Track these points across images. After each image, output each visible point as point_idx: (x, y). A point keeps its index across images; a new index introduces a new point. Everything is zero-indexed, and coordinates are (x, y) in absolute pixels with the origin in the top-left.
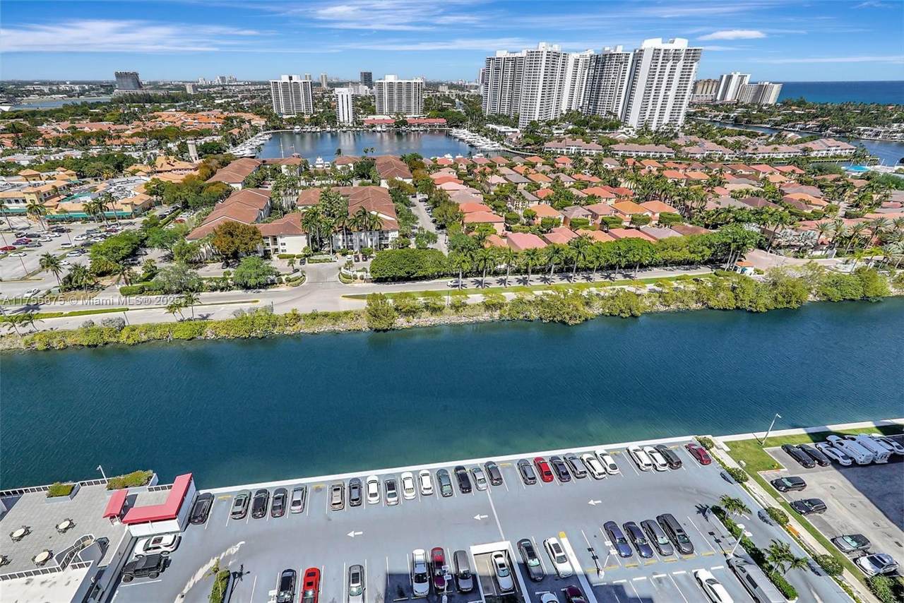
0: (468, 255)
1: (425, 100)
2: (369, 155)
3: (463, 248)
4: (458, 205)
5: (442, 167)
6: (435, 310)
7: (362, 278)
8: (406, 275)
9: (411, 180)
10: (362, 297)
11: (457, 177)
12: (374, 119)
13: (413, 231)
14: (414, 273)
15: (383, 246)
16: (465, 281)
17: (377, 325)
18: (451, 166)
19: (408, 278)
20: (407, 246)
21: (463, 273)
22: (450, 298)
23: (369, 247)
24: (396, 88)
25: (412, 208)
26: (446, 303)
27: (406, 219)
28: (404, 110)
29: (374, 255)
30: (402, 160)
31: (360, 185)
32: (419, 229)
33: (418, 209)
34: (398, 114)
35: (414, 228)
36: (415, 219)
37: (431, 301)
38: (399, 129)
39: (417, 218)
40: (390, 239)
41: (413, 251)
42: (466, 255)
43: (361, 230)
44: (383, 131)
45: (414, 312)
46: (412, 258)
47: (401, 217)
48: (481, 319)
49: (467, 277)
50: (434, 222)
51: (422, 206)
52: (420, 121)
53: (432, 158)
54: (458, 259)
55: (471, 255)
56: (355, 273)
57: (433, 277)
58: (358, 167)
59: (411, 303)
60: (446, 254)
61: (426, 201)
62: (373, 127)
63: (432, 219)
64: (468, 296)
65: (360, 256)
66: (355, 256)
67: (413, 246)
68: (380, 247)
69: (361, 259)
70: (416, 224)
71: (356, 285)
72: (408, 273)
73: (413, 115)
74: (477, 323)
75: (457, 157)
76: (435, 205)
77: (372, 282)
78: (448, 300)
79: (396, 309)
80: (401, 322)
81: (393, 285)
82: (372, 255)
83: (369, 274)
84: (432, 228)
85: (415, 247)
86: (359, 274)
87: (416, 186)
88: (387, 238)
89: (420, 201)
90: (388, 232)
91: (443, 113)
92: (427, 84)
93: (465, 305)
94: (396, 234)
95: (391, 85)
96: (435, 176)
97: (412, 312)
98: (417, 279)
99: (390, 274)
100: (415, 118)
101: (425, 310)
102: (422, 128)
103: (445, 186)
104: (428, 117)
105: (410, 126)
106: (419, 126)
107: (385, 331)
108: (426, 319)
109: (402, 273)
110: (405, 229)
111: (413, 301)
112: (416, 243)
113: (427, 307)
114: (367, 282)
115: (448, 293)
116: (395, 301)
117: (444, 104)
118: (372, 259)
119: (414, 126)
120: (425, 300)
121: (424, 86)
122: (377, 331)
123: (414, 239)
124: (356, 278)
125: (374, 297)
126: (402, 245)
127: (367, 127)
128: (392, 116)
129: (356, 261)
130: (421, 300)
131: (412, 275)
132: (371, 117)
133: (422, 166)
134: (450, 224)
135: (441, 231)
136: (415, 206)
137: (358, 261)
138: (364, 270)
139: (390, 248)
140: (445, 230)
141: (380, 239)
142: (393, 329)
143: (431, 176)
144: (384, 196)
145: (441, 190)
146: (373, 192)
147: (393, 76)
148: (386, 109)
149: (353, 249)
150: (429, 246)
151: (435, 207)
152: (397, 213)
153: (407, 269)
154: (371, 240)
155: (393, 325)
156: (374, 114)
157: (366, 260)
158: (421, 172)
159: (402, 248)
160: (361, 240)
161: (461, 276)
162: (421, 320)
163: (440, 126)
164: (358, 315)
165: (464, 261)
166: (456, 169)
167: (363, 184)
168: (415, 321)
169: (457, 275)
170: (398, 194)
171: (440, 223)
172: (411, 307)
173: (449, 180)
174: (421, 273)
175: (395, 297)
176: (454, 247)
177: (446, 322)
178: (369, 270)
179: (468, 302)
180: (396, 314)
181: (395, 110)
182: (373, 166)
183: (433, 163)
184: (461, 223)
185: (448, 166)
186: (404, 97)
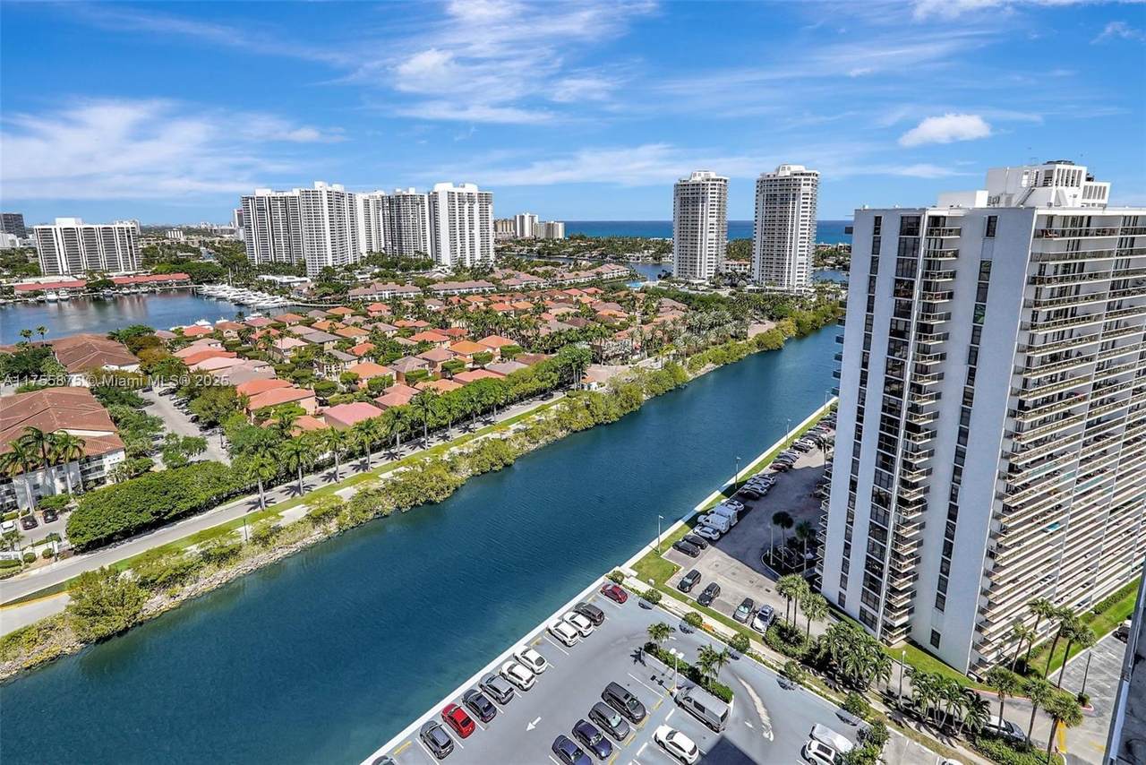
0: (268, 455)
1: (144, 250)
2: (36, 339)
3: (256, 448)
4: (234, 387)
5: (195, 338)
6: (223, 557)
7: (49, 555)
8: (153, 518)
9: (138, 366)
10: (57, 589)
11: (224, 349)
12: (38, 282)
13: (155, 443)
14: (170, 511)
15: (92, 484)
16: (269, 495)
17: (103, 628)
18: (211, 336)
19: (159, 522)
20: (147, 471)
21: (264, 484)
22: (249, 528)
23: (59, 492)
24: (79, 236)
25: (145, 409)
26: (243, 539)
27: (137, 427)
28: (103, 265)
29: (74, 503)
30: (113, 339)
31: (19, 391)
32: (167, 438)
33: (160, 408)
34: (91, 273)
35: (157, 438)
36: (155, 424)
37: (213, 545)
38: (97, 293)
39: (161, 422)
40: (107, 468)
41: (162, 475)
42: (263, 456)
43: (34, 468)
44: (62, 300)
45: (183, 575)
46: (163, 487)
47: (124, 426)
48: (309, 541)
49: (273, 486)
50: (195, 420)
51: (167, 402)
52: (139, 280)
53: (173, 329)
54: (251, 465)
55: (273, 455)
56: (29, 550)
57: (209, 505)
58: (9, 362)
59: (174, 561)
60: (228, 463)
61: (173, 392)
62: (36, 295)
63: (191, 416)
64: (280, 514)
65: (39, 516)
66: (25, 520)
67: (159, 466)
68: (85, 486)
69: (40, 521)
70: (160, 430)
71: (34, 573)
72: (158, 513)
73: (123, 272)
74: (304, 549)
75: (218, 322)
76: (192, 394)
77: (76, 553)
78: (246, 532)
79: (143, 584)
80: (157, 603)
81: (127, 544)
82: (70, 506)
83: (67, 542)
84: (194, 431)
85: (164, 468)
86: (39, 551)
87: (147, 373)
88: (100, 468)
89: (161, 395)
90: (100, 457)
91: (181, 267)
92: (142, 229)
93: (278, 529)
94: (121, 456)
95: (69, 233)
96: (180, 353)
97: (179, 576)
98: (177, 518)
99: (116, 527)
100: (129, 276)
101: (204, 564)
102: (144, 289)
103: (204, 365)
104: (155, 273)
105: (121, 287)
106: (137, 286)
107: (120, 634)
108: (212, 578)
109: (146, 518)
110: (138, 445)
111: (178, 558)
112: (164, 460)
113: (207, 557)
114: (63, 558)
115: (244, 521)
116: (136, 570)
117: (179, 254)
118: (69, 513)
119: (129, 288)
120: (202, 547)
121: (138, 232)
122: (102, 640)
123: (161, 455)
124: (31, 559)
125: (87, 579)
126: (136, 470)
127: (24, 295)
128: (79, 276)
129: (26, 528)
130: (194, 549)
131: (166, 514)
132: (30, 281)
133: (156, 342)
134: (226, 417)
135: (210, 431)
136: (153, 403)
137: (35, 524)
138: (54, 537)
139: (109, 482)
140: (218, 430)
141: (84, 473)
142: (141, 624)
143: (176, 355)
144: (80, 399)
145: (200, 372)
146: (52, 398)
147: (73, 220)
148: (63, 263)
149: (17, 508)
150: (191, 459)
151: (193, 397)
152: (116, 421)
153: (153, 509)
154: (63, 480)
155: (138, 616)
156: (38, 274)
157: (55, 518)
158: (155, 351)
159: (137, 476)
160: (36, 487)
161: (261, 488)
162: (201, 582)
163: (178, 284)
164: (47, 629)
165: (262, 465)
166: (220, 338)
167: (28, 389)
168: (186, 591)
169: (255, 490)
170: (109, 393)
171: (207, 420)
172: (175, 569)
173: (211, 355)
174: (183, 506)
175: (134, 564)
176: (241, 449)
177: (249, 568)
178: (63, 535)
179: (282, 523)
180: (143, 593)
181: (84, 266)
182: (47, 355)
183: (175, 335)
184: (245, 411)
185: (206, 336)
186: (101, 247)
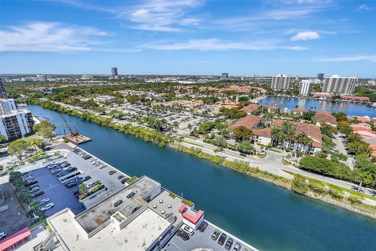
0: (370, 175)
1: (356, 87)
2: (313, 110)
3: (366, 170)
4: (368, 144)
5: (361, 122)
6: (335, 196)
7: (294, 165)
8: (321, 171)
9: (336, 125)
10: (292, 173)
11: (371, 129)
12: (320, 94)
13: (331, 150)
14: (326, 172)
15: (310, 153)
16: (363, 188)
17: (296, 189)
18: (368, 123)
19: (321, 173)
20: (325, 157)
21: (363, 183)
22: (349, 194)
23: (302, 151)
24: (337, 82)
25: (332, 139)
26: (345, 196)
27: (328, 144)
28: (340, 91)
29: (304, 156)
30: (333, 115)
31: (304, 122)
32: (335, 151)
33: (337, 141)
34: (335, 93)
35: (332, 149)
36: (334, 145)
37: (334, 191)
38: (335, 100)
39: (336, 145)
40: (315, 151)
41: (328, 161)
42: (368, 174)
43: (300, 143)
44: (324, 100)
45: (321, 192)
46: (327, 164)
47: (324, 142)
48: (371, 215)
49: (366, 187)
50: (347, 149)
51: (340, 140)
52: (349, 97)
53: (354, 116)
54: (361, 175)
55: (373, 176)
56: (291, 161)
57: (338, 178)
58: (305, 114)
59: (320, 187)
60: (352, 169)
61: (344, 137)
62: (318, 98)
63: (346, 147)
64: (364, 198)
65: (296, 154)
66: (293, 154)
67: (329, 157)
68: (308, 153)
69: (295, 156)
70: (334, 148)
71: (290, 167)
72: (322, 171)
73: (345, 94)
74: (368, 217)
75: (373, 118)
76: (350, 141)
77: (299, 168)
78: (347, 195)
79: (310, 186)
80: (311, 194)
81: (311, 174)
82: (302, 156)
83: (298, 164)
84: (345, 153)
85: (330, 159)
86: (293, 163)
87: (338, 129)
88: (313, 150)
89: (339, 137)
90: (314, 147)
91: (368, 95)
92: (359, 80)
93: (360, 203)
94: (320, 150)
95: (334, 80)
96: (353, 126)
97: (320, 192)
98: (327, 176)
99: (310, 168)
100: (346, 95)
101: (328, 194)
102: (349, 101)
103: (360, 132)
104: (356, 96)
105: (342, 99)
106: (348, 99)
107: (300, 194)
108: (328, 199)
109: (318, 170)
110: (326, 149)
111: (322, 187)
112: (331, 157)
113: (330, 193)
114: (296, 167)
115: (348, 191)
116: (310, 182)
117: (370, 89)
118: (302, 158)
119: (345, 99)
120: (330, 188)
121: (357, 80)
122: (295, 192)
123: (331, 155)
124: (290, 163)
125: (299, 176)
126: (322, 156)
127: (315, 97)
128: (331, 94)
129: (292, 156)
130: (327, 188)
131: (324, 172)
132: (318, 93)
133: (346, 119)
134: (359, 153)
135: (350, 155)
136: (335, 138)
137: (294, 156)
138: (296, 161)
139: (314, 155)
140: (354, 156)
141: (309, 149)
142: (305, 196)
143: (351, 126)
144: (317, 130)
145: (357, 134)
146: (311, 127)
147: (337, 76)
148: (329, 89)
149: (292, 150)
150: (340, 161)
151: (350, 142)
152: (323, 139)
153: (322, 169)
154: (304, 149)
155: (305, 193)
156: (321, 92)
157: (298, 157)
158: (344, 122)
159: (321, 157)
160: (298, 147)
161: (361, 184)
162: (325, 198)
163: (363, 101)
164: (287, 181)
165: (366, 177)
166: (371, 125)
167: (306, 122)
168: (320, 197)
169: (358, 184)
170: (326, 130)
171: (351, 151)
172: (320, 189)
173: (364, 130)
174: (330, 173)
175: (310, 180)
176: (360, 167)
177: (342, 206)
178: (298, 162)
179: (363, 201)
180: (309, 188)
181: (334, 91)
182: (314, 115)
183: (354, 119)
184: (368, 155)
185: (366, 122)
186: (342, 85)
